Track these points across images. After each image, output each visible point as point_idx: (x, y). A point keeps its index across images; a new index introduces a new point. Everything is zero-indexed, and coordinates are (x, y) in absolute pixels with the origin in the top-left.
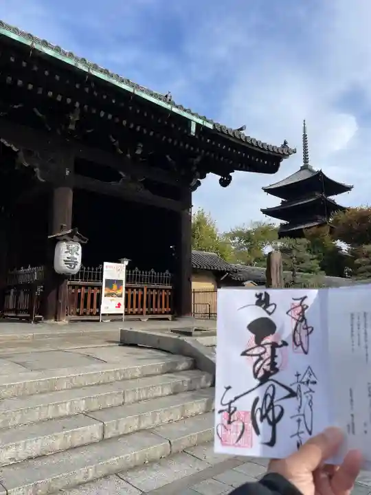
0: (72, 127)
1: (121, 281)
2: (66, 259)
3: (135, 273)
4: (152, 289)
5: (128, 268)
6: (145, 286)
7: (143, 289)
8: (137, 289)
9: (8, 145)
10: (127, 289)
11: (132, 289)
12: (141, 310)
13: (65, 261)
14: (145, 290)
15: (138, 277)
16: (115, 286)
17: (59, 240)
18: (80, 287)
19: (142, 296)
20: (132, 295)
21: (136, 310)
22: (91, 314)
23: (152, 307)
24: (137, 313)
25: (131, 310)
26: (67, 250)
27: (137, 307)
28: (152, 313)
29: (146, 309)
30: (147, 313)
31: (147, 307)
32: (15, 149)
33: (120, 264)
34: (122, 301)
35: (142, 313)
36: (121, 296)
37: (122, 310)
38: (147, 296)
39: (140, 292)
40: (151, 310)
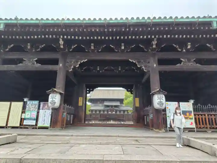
1: (191, 111)
2: (158, 102)
3: (198, 107)
4: (211, 115)
5: (193, 104)
6: (206, 114)
7: (205, 115)
8: (201, 115)
9: (132, 61)
10: (195, 115)
11: (198, 115)
12: (206, 126)
13: (157, 103)
15: (201, 109)
16: (188, 114)
17: (154, 94)
19: (205, 119)
20: (199, 118)
21: (203, 126)
23: (213, 124)
24: (204, 128)
25: (199, 126)
26: (157, 98)
27: (203, 124)
28: (213, 128)
29: (208, 126)
30: (210, 128)
31: (210, 124)
32: (134, 62)
33: (189, 103)
34: (193, 121)
35: (207, 128)
36: (192, 119)
37: (194, 126)
38: (209, 119)
39: (203, 117)
40: (213, 126)
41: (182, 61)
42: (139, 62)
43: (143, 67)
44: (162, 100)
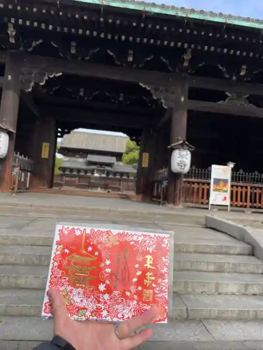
0: (186, 64)
1: (227, 180)
2: (179, 162)
3: (239, 174)
4: (256, 188)
5: (233, 170)
6: (249, 185)
7: (246, 187)
8: (242, 187)
9: (144, 86)
10: (232, 186)
11: (237, 187)
12: (245, 204)
14: (249, 188)
15: (242, 178)
16: (221, 184)
17: (174, 149)
18: (193, 183)
19: (246, 193)
20: (237, 192)
21: (241, 204)
22: (202, 203)
23: (255, 202)
24: (241, 206)
25: (236, 203)
26: (179, 156)
27: (241, 201)
28: (255, 207)
29: (249, 204)
30: (251, 207)
31: (251, 202)
32: (148, 89)
33: (226, 167)
34: (228, 195)
35: (245, 207)
36: (227, 191)
37: (228, 202)
38: (251, 193)
39: (244, 190)
40: (255, 205)
41: (227, 96)
42: (156, 90)
43: (163, 101)
44: (184, 159)
